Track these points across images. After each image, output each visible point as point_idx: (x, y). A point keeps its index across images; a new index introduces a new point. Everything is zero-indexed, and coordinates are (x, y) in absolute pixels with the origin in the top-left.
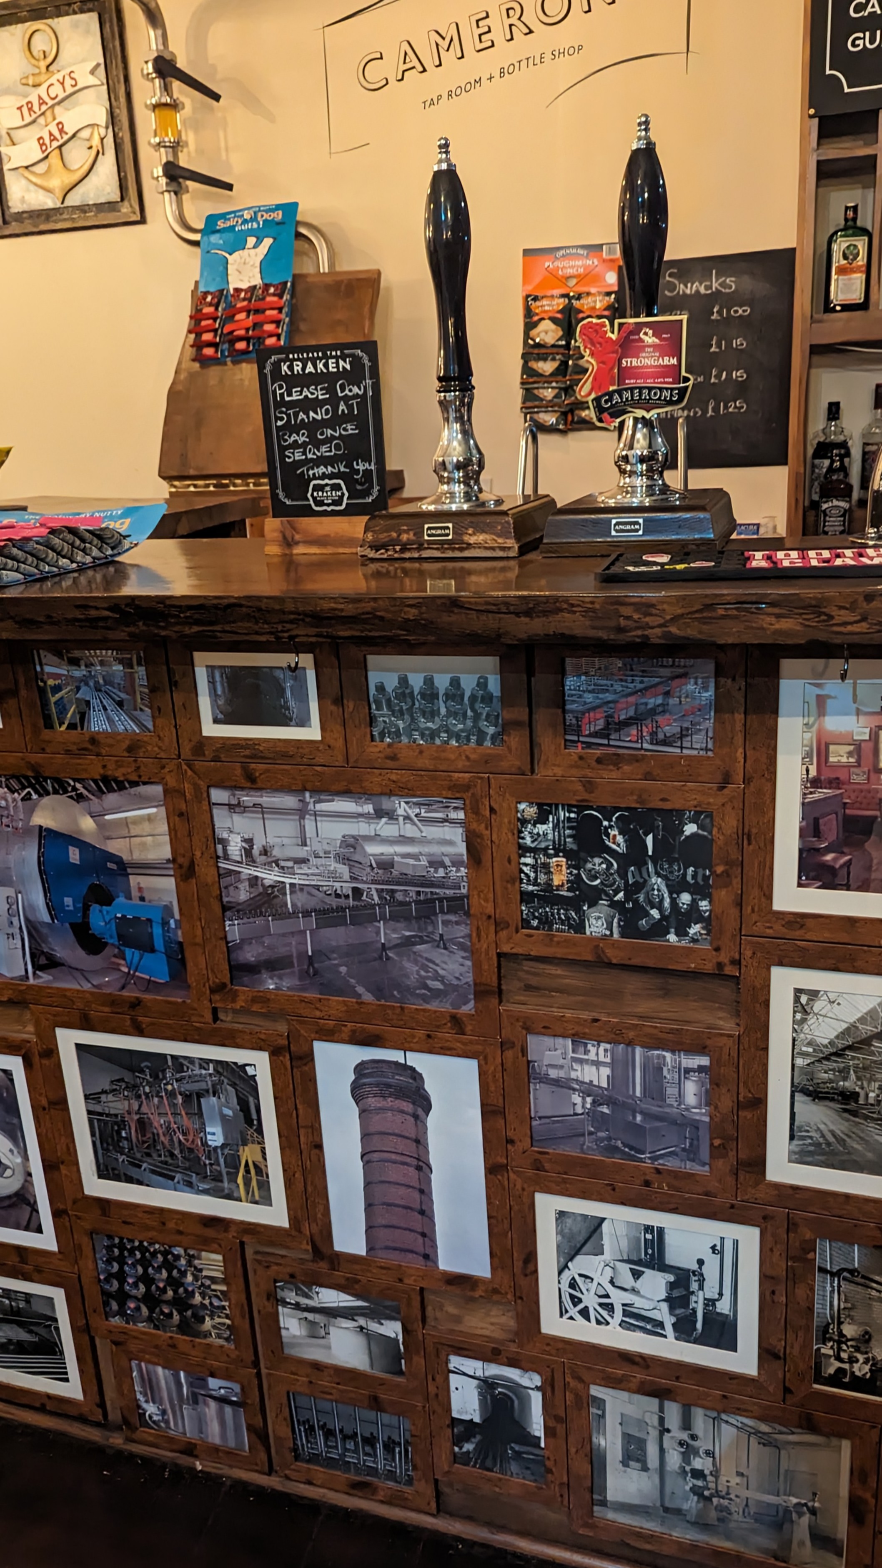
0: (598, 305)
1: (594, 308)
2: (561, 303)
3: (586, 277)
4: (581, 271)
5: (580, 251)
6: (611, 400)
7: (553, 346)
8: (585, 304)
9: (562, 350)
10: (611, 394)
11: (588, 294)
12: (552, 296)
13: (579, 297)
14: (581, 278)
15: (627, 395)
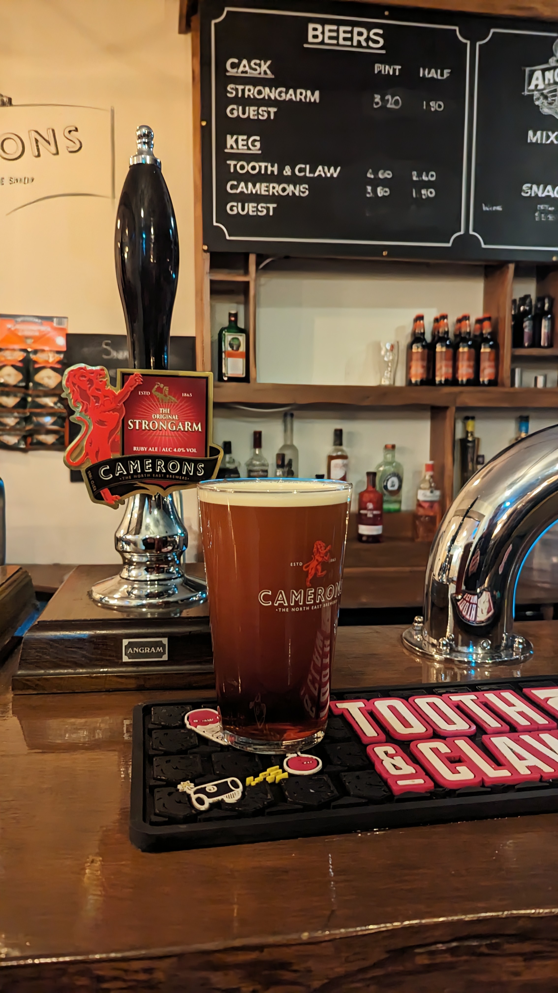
0: (51, 360)
1: (47, 362)
2: (21, 356)
3: (41, 338)
4: (37, 334)
5: (37, 320)
6: (112, 470)
7: (15, 386)
8: (40, 358)
9: (23, 390)
10: (113, 463)
11: (43, 351)
12: (14, 350)
13: (35, 352)
14: (37, 339)
15: (134, 466)
